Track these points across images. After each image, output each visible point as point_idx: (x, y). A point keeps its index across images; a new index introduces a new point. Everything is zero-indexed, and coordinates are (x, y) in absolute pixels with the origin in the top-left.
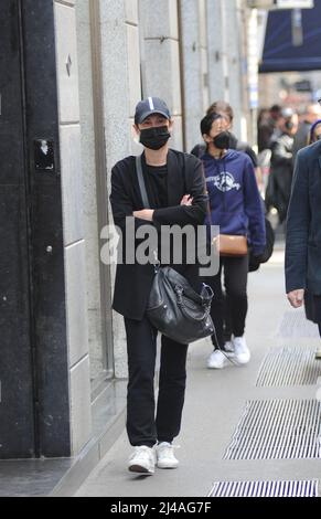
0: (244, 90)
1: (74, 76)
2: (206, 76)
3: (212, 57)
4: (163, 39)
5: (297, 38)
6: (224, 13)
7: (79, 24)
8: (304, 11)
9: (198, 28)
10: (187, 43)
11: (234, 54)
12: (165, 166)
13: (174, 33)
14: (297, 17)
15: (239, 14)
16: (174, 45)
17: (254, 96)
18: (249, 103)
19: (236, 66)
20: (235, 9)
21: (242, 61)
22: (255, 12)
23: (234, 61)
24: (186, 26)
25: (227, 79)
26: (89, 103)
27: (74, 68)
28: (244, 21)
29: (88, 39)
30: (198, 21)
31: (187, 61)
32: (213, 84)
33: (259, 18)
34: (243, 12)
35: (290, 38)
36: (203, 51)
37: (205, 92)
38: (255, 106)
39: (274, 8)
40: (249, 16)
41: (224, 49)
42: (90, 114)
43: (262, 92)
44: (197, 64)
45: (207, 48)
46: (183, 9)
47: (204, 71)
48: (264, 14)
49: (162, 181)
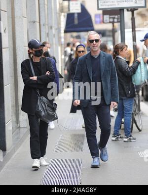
0: (60, 38)
1: (7, 34)
2: (48, 34)
3: (50, 28)
4: (34, 22)
5: (76, 22)
6: (53, 14)
7: (8, 17)
8: (78, 14)
9: (45, 19)
11: (56, 27)
12: (40, 62)
13: (38, 20)
14: (76, 15)
15: (58, 15)
16: (38, 24)
17: (63, 40)
18: (61, 42)
19: (57, 31)
20: (57, 13)
21: (59, 29)
22: (63, 14)
23: (56, 29)
24: (41, 18)
25: (54, 35)
26: (12, 42)
27: (6, 31)
28: (60, 16)
29: (11, 22)
30: (45, 17)
31: (42, 29)
32: (50, 36)
33: (64, 16)
34: (59, 14)
35: (74, 22)
36: (47, 26)
37: (47, 39)
38: (63, 43)
39: (69, 12)
40: (61, 15)
41: (53, 25)
42: (12, 46)
43: (65, 39)
44: (45, 30)
45: (48, 25)
46: (41, 13)
47: (47, 32)
48: (66, 14)
49: (39, 67)
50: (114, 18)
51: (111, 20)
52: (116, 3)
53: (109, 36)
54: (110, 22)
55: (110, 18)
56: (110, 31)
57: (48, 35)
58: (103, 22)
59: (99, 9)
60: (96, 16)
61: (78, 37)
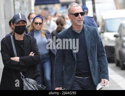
3: (22, 2)
21: (29, 3)
57: (21, 8)
61: (46, 9)
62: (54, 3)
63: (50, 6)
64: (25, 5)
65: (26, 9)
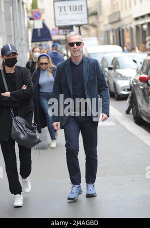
0: (28, 46)
5: (39, 35)
8: (41, 29)
10: (16, 36)
12: (14, 73)
13: (13, 35)
14: (39, 31)
17: (30, 47)
21: (27, 40)
24: (16, 33)
28: (28, 31)
33: (31, 30)
34: (27, 29)
35: (37, 35)
39: (34, 28)
41: (24, 38)
43: (32, 46)
44: (18, 41)
45: (20, 38)
47: (19, 43)
50: (66, 32)
51: (65, 33)
52: (68, 22)
53: (63, 44)
54: (64, 35)
55: (64, 32)
56: (63, 40)
57: (20, 45)
58: (58, 34)
59: (56, 26)
60: (53, 30)
61: (41, 45)
62: (47, 41)
63: (43, 43)
64: (24, 42)
65: (24, 45)
